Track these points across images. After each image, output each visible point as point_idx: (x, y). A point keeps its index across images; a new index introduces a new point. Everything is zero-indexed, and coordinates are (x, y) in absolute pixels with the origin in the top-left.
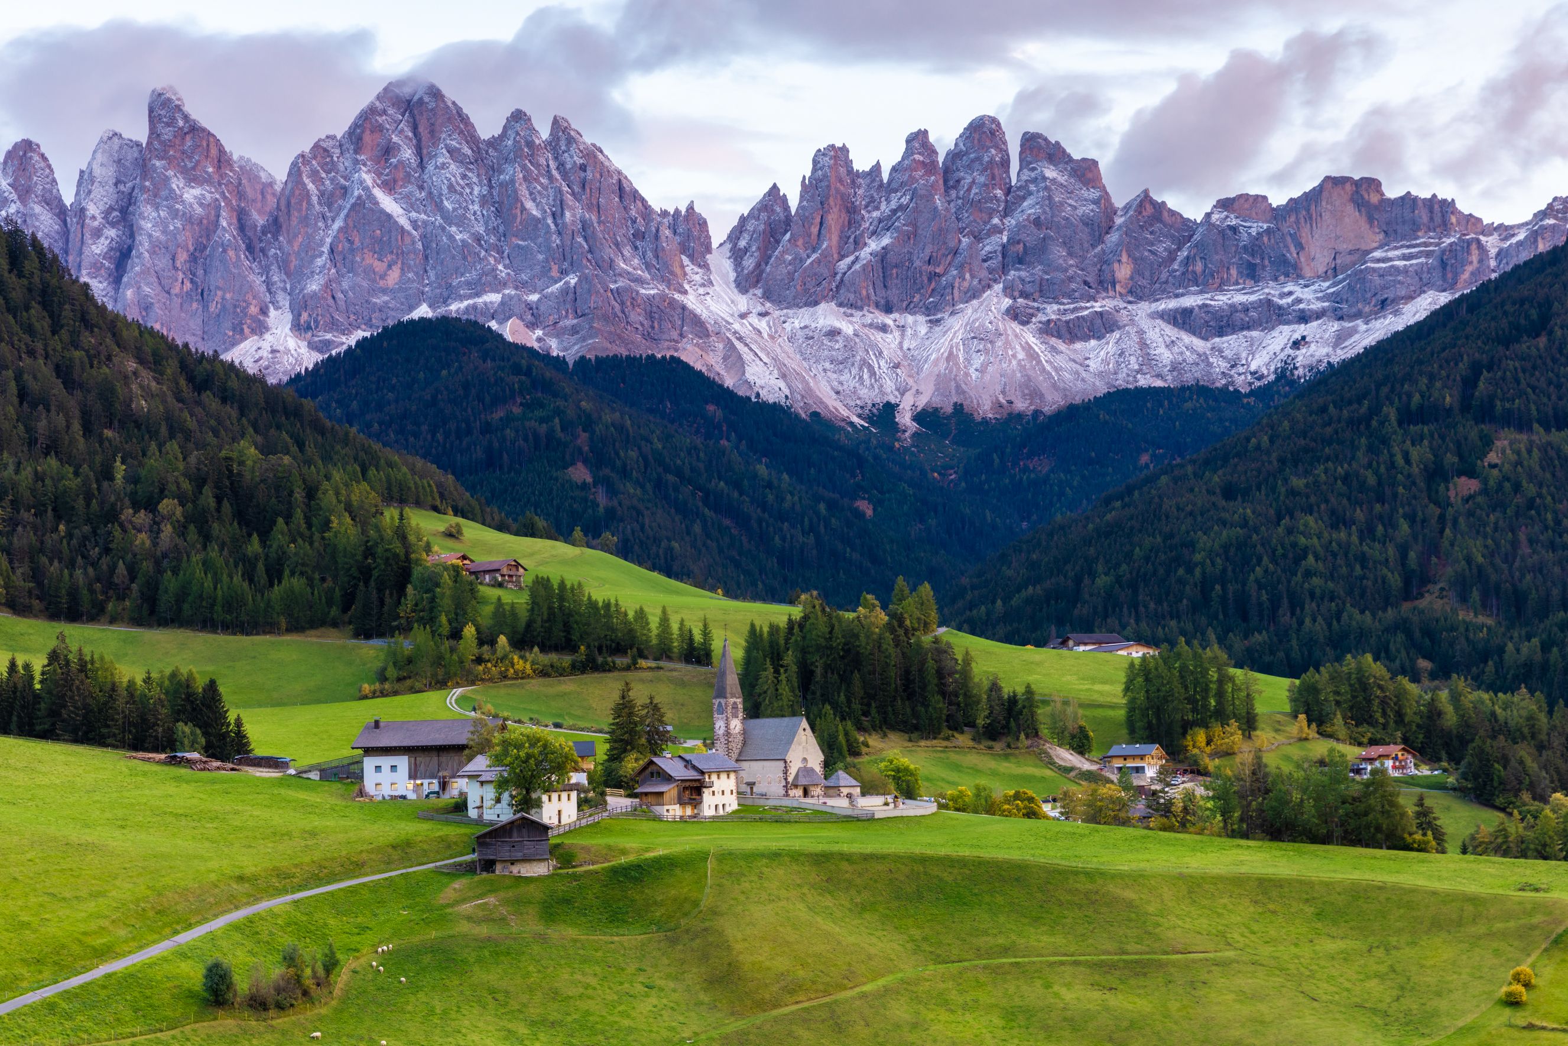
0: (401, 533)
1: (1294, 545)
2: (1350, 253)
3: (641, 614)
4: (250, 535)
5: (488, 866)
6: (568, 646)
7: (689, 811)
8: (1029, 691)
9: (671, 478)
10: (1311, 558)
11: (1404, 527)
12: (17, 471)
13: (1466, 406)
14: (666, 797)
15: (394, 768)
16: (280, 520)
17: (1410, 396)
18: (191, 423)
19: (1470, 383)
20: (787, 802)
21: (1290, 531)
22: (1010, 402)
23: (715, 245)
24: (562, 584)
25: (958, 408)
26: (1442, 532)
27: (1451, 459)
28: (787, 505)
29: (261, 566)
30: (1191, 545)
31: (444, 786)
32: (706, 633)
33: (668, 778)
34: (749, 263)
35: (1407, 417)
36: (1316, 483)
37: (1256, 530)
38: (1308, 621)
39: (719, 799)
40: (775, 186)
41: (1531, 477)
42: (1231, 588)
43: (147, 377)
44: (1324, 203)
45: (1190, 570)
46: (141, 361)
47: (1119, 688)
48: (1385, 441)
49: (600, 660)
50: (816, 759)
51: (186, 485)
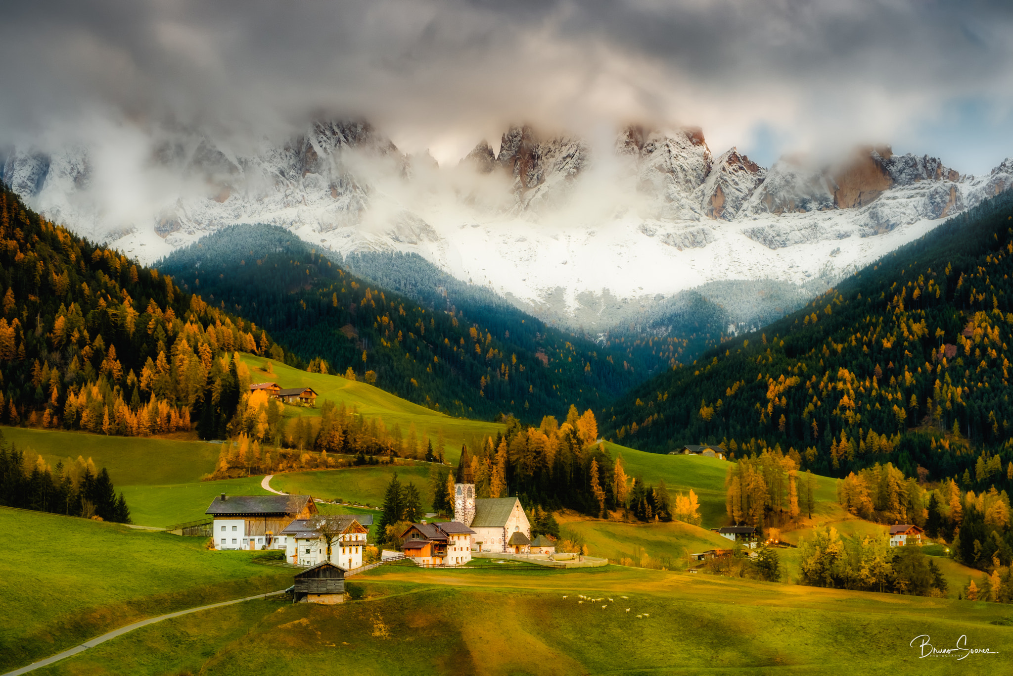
0: (232, 368)
1: (834, 388)
2: (870, 192)
3: (397, 427)
4: (128, 370)
5: (302, 597)
6: (346, 448)
7: (438, 561)
8: (661, 484)
9: (412, 336)
10: (846, 398)
11: (908, 376)
13: (950, 296)
14: (423, 551)
15: (235, 527)
17: (912, 289)
18: (87, 291)
19: (952, 281)
20: (505, 556)
21: (832, 379)
24: (342, 408)
25: (606, 292)
26: (934, 381)
27: (940, 333)
28: (490, 354)
29: (135, 391)
30: (766, 387)
31: (269, 541)
33: (424, 539)
35: (910, 304)
36: (850, 347)
37: (809, 378)
39: (458, 554)
40: (485, 142)
42: (791, 417)
45: (764, 405)
46: (54, 248)
48: (896, 321)
49: (367, 459)
50: (525, 528)
51: (86, 335)
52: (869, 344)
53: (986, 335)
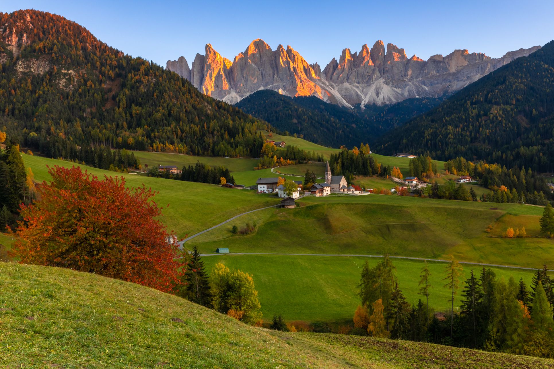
0: (261, 137)
1: (447, 132)
2: (461, 66)
3: (309, 152)
4: (231, 138)
5: (283, 206)
6: (295, 159)
7: (321, 194)
8: (389, 166)
9: (314, 121)
10: (450, 135)
11: (471, 127)
12: (186, 127)
13: (486, 100)
14: (316, 192)
15: (264, 187)
16: (237, 135)
17: (473, 99)
18: (218, 115)
19: (487, 95)
20: (340, 192)
21: (446, 129)
22: (385, 102)
23: (322, 71)
24: (293, 147)
25: (374, 104)
26: (480, 128)
27: (482, 113)
28: (338, 126)
29: (234, 144)
30: (424, 133)
31: (273, 190)
32: (322, 156)
33: (317, 188)
34: (329, 75)
35: (472, 104)
36: (452, 119)
37: (438, 129)
38: (449, 148)
39: (327, 192)
40: (334, 58)
41: (500, 116)
42: (433, 142)
43: (209, 107)
44: (455, 56)
45: (424, 138)
46: (208, 103)
47: (408, 165)
48: (467, 109)
49: (301, 161)
50: (346, 184)
51: (219, 129)
52: (458, 118)
53: (497, 113)
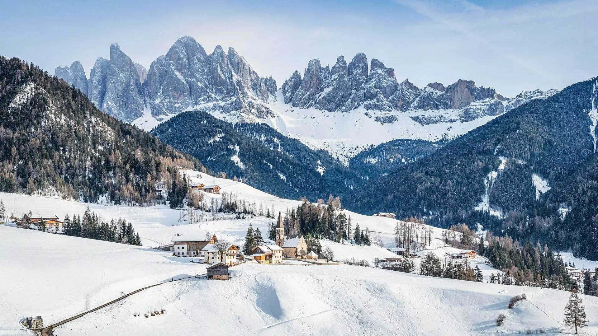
0: (184, 177)
1: (445, 189)
2: (465, 103)
3: (254, 202)
5: (211, 277)
7: (268, 262)
8: (367, 229)
10: (450, 193)
14: (262, 258)
15: (183, 248)
17: (480, 147)
21: (444, 185)
23: (278, 89)
24: (231, 193)
30: (416, 188)
31: (197, 254)
33: (263, 252)
34: (288, 95)
35: (479, 153)
37: (435, 184)
38: (448, 212)
39: (277, 259)
40: (297, 71)
41: (512, 173)
44: (458, 87)
45: (415, 195)
48: (473, 161)
50: (305, 247)
